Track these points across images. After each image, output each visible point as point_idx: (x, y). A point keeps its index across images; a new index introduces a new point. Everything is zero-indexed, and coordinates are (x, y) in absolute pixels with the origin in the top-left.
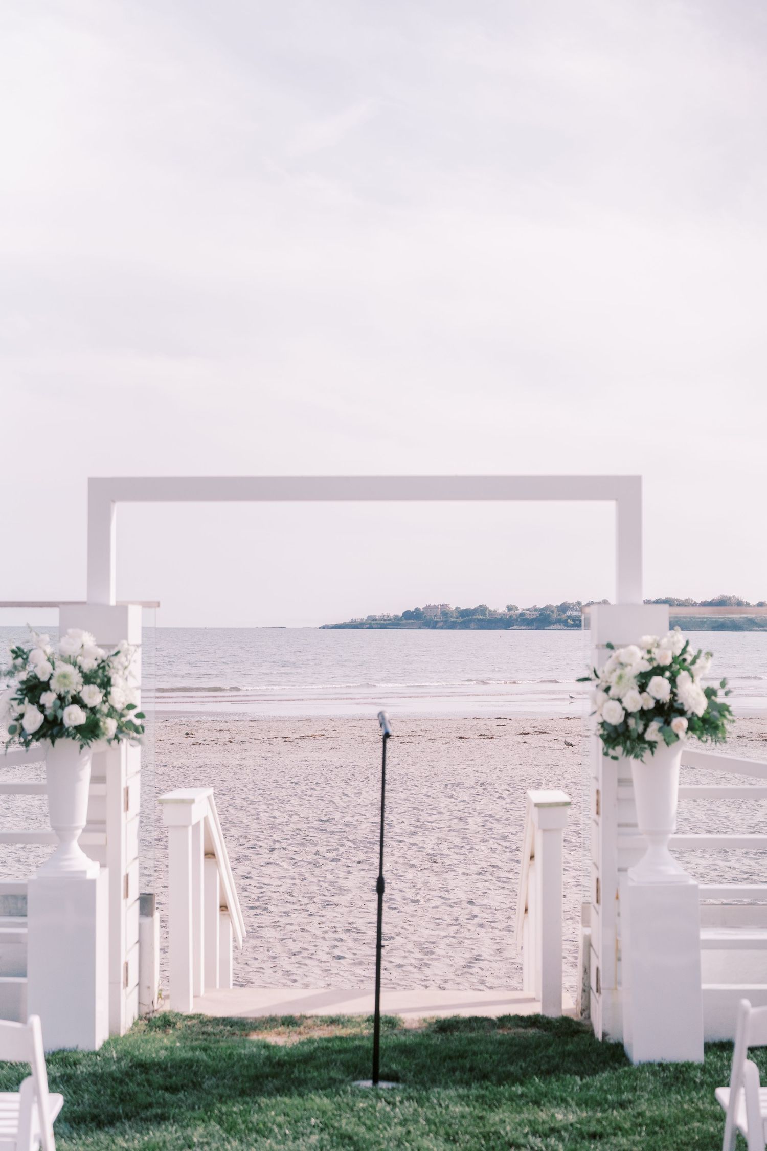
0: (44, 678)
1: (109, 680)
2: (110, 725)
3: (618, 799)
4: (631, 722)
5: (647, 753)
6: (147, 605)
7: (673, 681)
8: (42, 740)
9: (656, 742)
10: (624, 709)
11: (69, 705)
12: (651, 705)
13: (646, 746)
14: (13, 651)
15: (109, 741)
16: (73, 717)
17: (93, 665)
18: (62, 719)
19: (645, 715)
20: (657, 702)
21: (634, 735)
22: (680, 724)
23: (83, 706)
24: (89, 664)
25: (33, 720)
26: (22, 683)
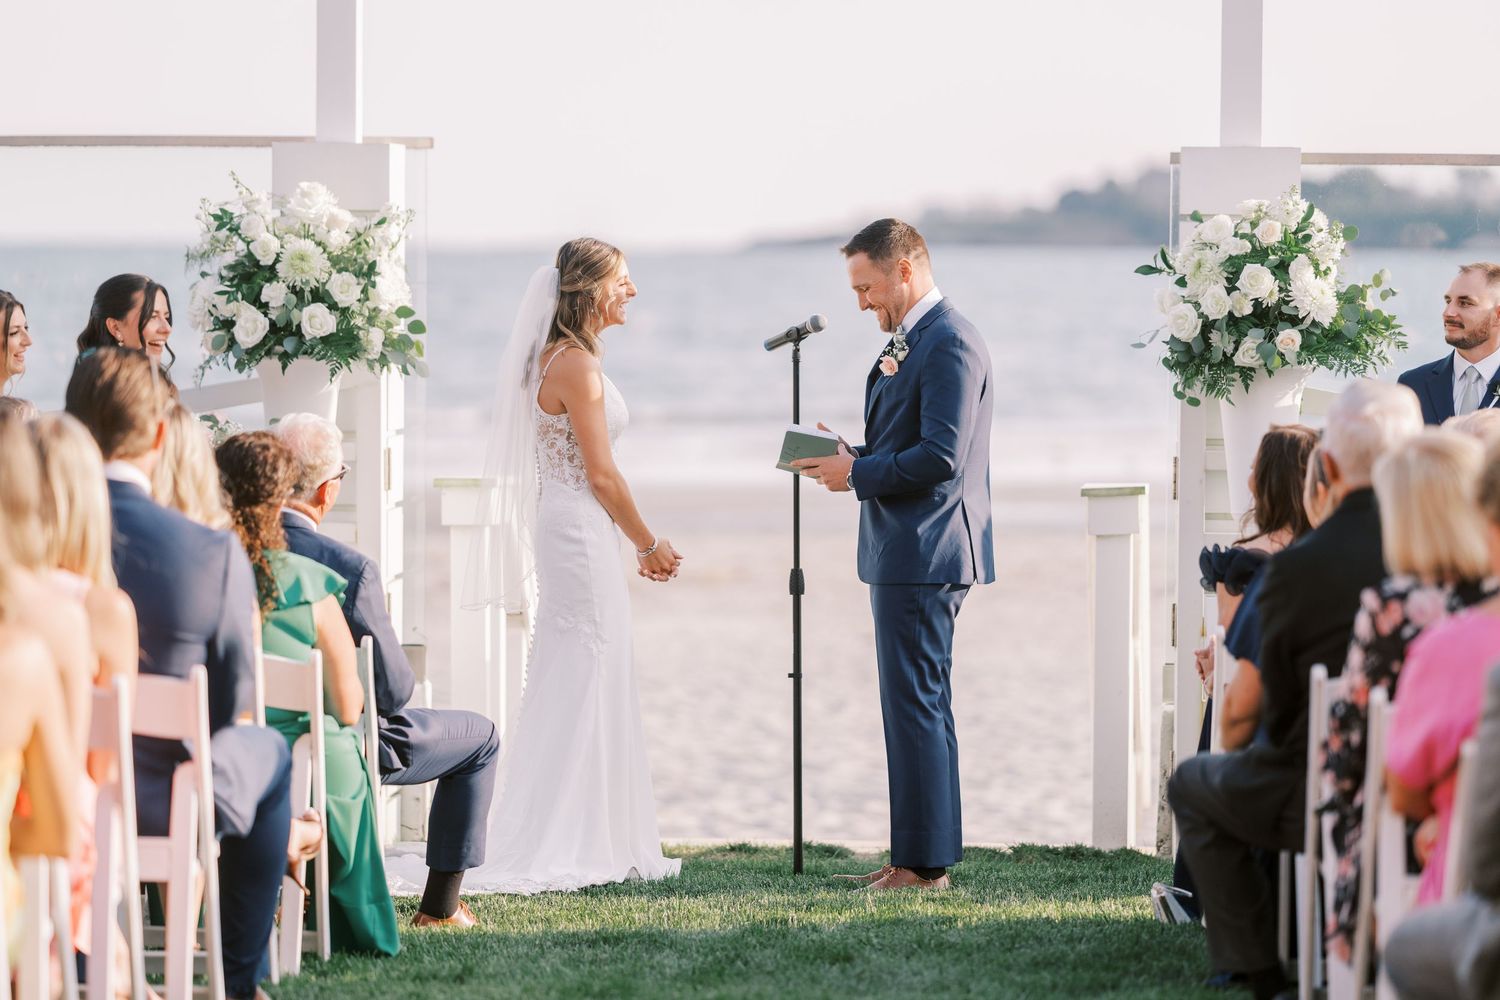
0: (266, 260)
1: (372, 266)
2: (374, 339)
3: (1207, 471)
4: (1215, 337)
5: (1237, 387)
6: (412, 144)
7: (1281, 269)
8: (265, 361)
9: (1252, 369)
10: (1201, 315)
11: (309, 304)
12: (1248, 310)
13: (1236, 375)
14: (216, 217)
15: (370, 364)
16: (317, 322)
17: (344, 241)
18: (299, 326)
19: (1235, 325)
20: (1257, 303)
21: (1217, 357)
22: (1289, 339)
23: (333, 306)
24: (338, 240)
25: (251, 327)
26: (231, 268)
